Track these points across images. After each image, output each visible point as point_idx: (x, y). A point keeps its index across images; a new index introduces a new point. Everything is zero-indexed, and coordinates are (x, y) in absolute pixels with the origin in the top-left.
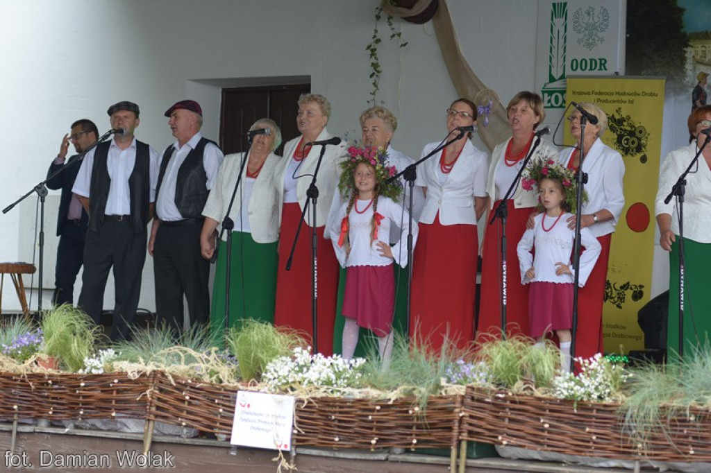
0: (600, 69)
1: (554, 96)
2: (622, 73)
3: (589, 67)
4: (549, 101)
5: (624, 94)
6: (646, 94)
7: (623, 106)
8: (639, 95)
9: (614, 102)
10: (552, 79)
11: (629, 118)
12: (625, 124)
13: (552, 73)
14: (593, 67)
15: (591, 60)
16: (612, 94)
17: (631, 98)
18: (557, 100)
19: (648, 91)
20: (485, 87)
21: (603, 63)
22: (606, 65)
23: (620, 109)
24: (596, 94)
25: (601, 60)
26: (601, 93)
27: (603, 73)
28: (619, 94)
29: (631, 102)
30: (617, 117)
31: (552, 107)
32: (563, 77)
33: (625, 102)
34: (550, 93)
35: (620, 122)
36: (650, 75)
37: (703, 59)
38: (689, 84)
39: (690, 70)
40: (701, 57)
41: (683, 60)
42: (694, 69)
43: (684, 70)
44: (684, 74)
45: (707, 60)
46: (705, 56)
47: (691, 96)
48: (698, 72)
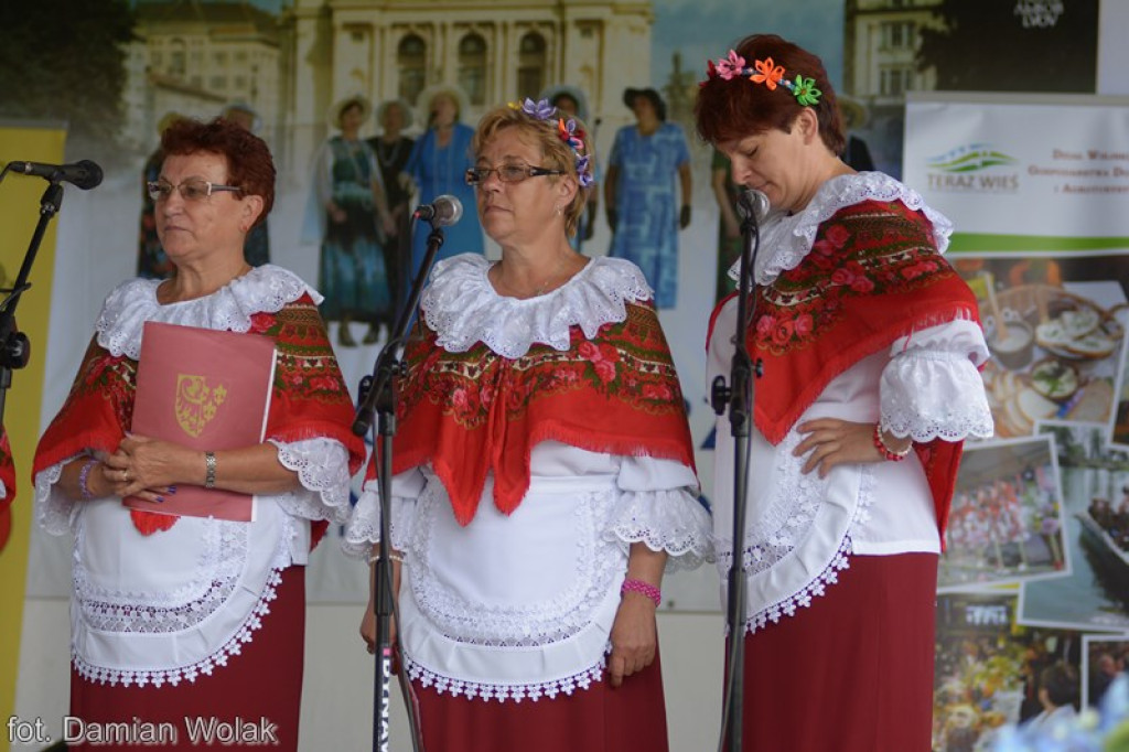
37: (176, 76)
38: (135, 147)
39: (139, 106)
40: (171, 70)
41: (115, 77)
42: (150, 104)
43: (120, 106)
44: (118, 117)
45: (187, 79)
46: (182, 71)
47: (139, 178)
48: (161, 112)
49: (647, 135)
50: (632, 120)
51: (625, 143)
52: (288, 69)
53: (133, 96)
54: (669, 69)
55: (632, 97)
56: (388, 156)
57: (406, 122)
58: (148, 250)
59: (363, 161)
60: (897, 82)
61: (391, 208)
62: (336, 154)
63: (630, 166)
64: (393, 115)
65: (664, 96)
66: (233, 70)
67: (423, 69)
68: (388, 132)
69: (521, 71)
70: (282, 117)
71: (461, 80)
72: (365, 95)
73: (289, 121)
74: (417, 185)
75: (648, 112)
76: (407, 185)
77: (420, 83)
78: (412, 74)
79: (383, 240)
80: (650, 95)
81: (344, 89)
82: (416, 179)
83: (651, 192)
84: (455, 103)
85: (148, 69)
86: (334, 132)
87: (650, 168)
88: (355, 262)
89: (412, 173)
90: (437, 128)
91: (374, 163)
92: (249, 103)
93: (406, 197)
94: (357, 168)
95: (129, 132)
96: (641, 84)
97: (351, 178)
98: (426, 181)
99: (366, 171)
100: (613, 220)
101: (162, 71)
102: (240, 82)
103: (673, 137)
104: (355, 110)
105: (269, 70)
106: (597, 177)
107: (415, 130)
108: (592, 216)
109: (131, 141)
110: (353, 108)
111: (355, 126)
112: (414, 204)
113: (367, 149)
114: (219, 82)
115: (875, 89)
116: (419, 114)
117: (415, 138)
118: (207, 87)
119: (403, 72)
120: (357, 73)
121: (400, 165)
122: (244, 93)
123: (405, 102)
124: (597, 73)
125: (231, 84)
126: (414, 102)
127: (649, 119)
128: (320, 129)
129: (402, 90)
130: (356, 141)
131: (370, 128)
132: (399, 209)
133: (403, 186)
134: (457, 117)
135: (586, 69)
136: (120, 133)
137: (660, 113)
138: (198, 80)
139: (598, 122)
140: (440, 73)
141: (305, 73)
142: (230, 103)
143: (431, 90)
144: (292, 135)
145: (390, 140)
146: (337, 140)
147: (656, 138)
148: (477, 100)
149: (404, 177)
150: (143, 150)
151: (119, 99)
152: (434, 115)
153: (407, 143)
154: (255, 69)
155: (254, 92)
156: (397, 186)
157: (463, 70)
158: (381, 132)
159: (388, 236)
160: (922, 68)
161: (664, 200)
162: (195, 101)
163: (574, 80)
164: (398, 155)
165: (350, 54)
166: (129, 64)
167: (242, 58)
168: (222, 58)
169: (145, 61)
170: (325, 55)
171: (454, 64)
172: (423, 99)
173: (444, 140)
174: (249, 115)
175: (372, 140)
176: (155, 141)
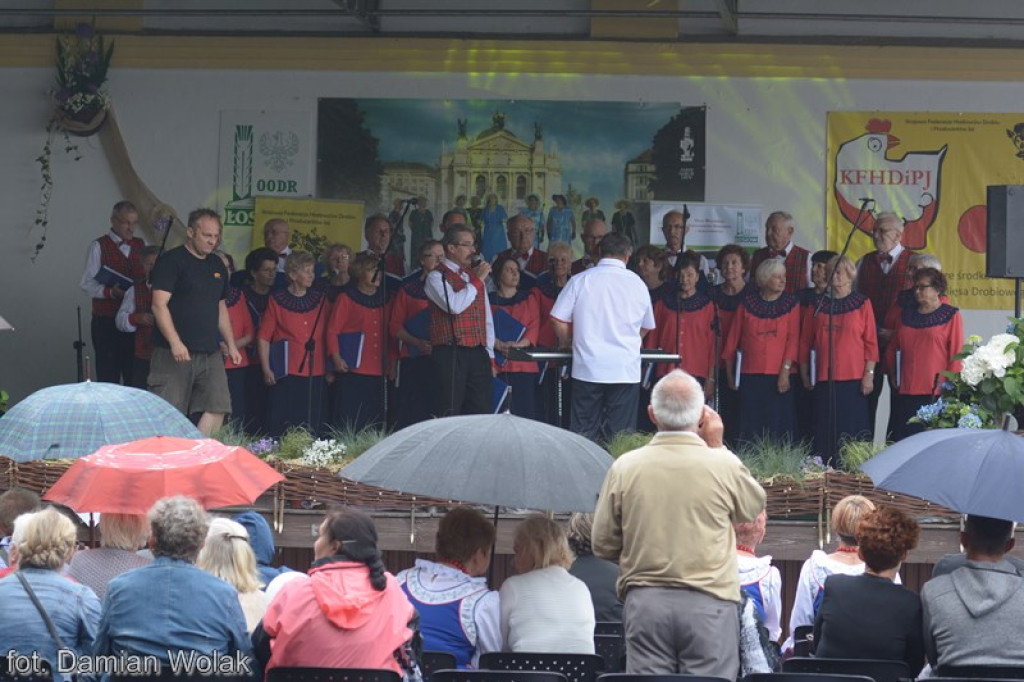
0: (290, 191)
1: (238, 214)
2: (314, 194)
3: (277, 188)
4: (233, 219)
5: (320, 215)
6: (343, 216)
7: (317, 226)
8: (336, 217)
9: (309, 222)
10: (236, 198)
11: (325, 238)
12: (321, 243)
13: (237, 192)
14: (282, 188)
15: (280, 182)
16: (306, 215)
17: (327, 219)
18: (242, 218)
19: (345, 214)
20: (159, 202)
21: (292, 186)
22: (296, 187)
23: (315, 229)
24: (289, 214)
25: (290, 182)
26: (293, 214)
27: (292, 194)
28: (314, 215)
29: (328, 223)
30: (312, 236)
31: (237, 224)
32: (248, 196)
33: (320, 223)
34: (235, 211)
35: (316, 241)
36: (343, 199)
37: (399, 186)
39: (386, 196)
40: (397, 185)
41: (378, 186)
42: (390, 196)
43: (380, 196)
44: (379, 199)
45: (403, 187)
46: (401, 184)
48: (394, 198)
49: (560, 210)
50: (555, 205)
51: (553, 211)
52: (438, 185)
53: (384, 193)
54: (567, 189)
55: (555, 197)
56: (473, 214)
57: (479, 203)
60: (641, 194)
61: (475, 231)
63: (555, 220)
64: (475, 201)
65: (566, 198)
66: (419, 185)
67: (484, 186)
68: (473, 207)
69: (518, 188)
70: (437, 200)
72: (465, 195)
73: (439, 201)
75: (561, 202)
76: (480, 224)
78: (481, 188)
80: (561, 197)
81: (457, 192)
82: (483, 222)
83: (562, 228)
84: (496, 198)
85: (389, 184)
87: (562, 220)
91: (468, 216)
92: (425, 196)
93: (480, 227)
95: (383, 204)
96: (558, 193)
98: (486, 223)
100: (549, 237)
101: (394, 185)
102: (422, 189)
103: (568, 210)
105: (432, 185)
106: (545, 222)
108: (543, 235)
110: (461, 199)
111: (462, 204)
113: (466, 212)
114: (415, 189)
115: (634, 197)
116: (483, 201)
117: (482, 209)
118: (410, 191)
119: (478, 187)
120: (462, 187)
121: (478, 217)
122: (423, 193)
123: (479, 197)
124: (543, 189)
125: (418, 189)
126: (481, 197)
127: (561, 205)
129: (478, 193)
130: (462, 209)
131: (468, 205)
132: (477, 232)
134: (497, 202)
135: (540, 188)
136: (380, 204)
137: (565, 203)
138: (406, 188)
139: (544, 205)
140: (491, 188)
141: (444, 187)
142: (418, 194)
143: (487, 193)
145: (474, 209)
147: (563, 211)
148: (504, 197)
149: (479, 221)
151: (379, 194)
152: (489, 202)
153: (480, 210)
154: (427, 185)
155: (427, 193)
156: (477, 224)
157: (498, 187)
158: (471, 206)
160: (649, 191)
161: (567, 230)
163: (536, 191)
164: (477, 214)
165: (459, 180)
166: (383, 182)
167: (422, 181)
168: (415, 181)
169: (389, 181)
170: (451, 181)
171: (495, 185)
172: (485, 196)
173: (493, 209)
174: (426, 200)
175: (468, 209)
176: (393, 207)
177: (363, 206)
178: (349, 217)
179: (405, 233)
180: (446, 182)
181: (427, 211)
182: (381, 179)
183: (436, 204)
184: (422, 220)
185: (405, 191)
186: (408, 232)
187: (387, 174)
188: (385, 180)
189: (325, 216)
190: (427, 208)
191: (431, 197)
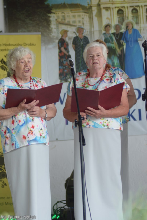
6: (26, 45)
8: (21, 45)
9: (2, 50)
19: (28, 43)
28: (5, 45)
36: (24, 32)
37: (63, 21)
38: (55, 37)
39: (55, 28)
40: (62, 20)
41: (48, 22)
42: (57, 28)
43: (50, 28)
44: (50, 31)
45: (66, 22)
46: (65, 20)
47: (57, 45)
48: (60, 30)
52: (91, 18)
53: (53, 26)
56: (117, 37)
57: (121, 29)
58: (61, 61)
59: (111, 38)
61: (119, 48)
62: (105, 37)
64: (117, 27)
66: (77, 19)
67: (124, 17)
68: (117, 31)
69: (146, 16)
70: (91, 29)
71: (133, 19)
72: (110, 23)
73: (92, 30)
74: (125, 43)
76: (123, 43)
77: (123, 20)
78: (121, 18)
79: (118, 55)
81: (105, 22)
82: (125, 41)
84: (132, 24)
85: (56, 20)
86: (103, 32)
88: (112, 61)
89: (123, 40)
90: (128, 30)
91: (114, 38)
92: (82, 26)
93: (123, 46)
94: (110, 40)
95: (53, 34)
97: (109, 42)
98: (127, 42)
99: (112, 40)
101: (60, 20)
102: (79, 22)
104: (108, 27)
105: (86, 18)
107: (123, 30)
109: (54, 36)
110: (107, 26)
111: (109, 30)
112: (125, 47)
113: (112, 35)
114: (74, 22)
117: (123, 32)
118: (71, 23)
119: (119, 18)
120: (108, 18)
121: (120, 39)
122: (81, 24)
123: (120, 24)
125: (77, 22)
126: (122, 24)
128: (100, 31)
129: (119, 22)
130: (109, 34)
131: (112, 31)
132: (121, 48)
133: (122, 43)
134: (133, 27)
136: (51, 35)
138: (69, 22)
140: (128, 17)
141: (95, 19)
142: (78, 27)
143: (126, 21)
144: (93, 33)
145: (117, 33)
146: (104, 34)
148: (137, 23)
149: (121, 41)
150: (57, 38)
151: (50, 27)
152: (127, 27)
153: (122, 34)
154: (83, 19)
155: (83, 24)
156: (120, 43)
157: (133, 17)
158: (115, 31)
159: (119, 54)
162: (69, 26)
164: (120, 37)
165: (105, 14)
166: (51, 19)
167: (79, 16)
168: (74, 16)
169: (56, 18)
170: (99, 15)
171: (130, 15)
172: (124, 24)
173: (130, 32)
174: (83, 29)
175: (114, 34)
176: (60, 36)
177: (40, 36)
178: (30, 45)
179: (70, 53)
180: (96, 16)
181: (84, 36)
182: (49, 17)
183: (91, 32)
184: (82, 43)
185: (68, 24)
186: (72, 53)
187: (54, 13)
188: (53, 17)
189: (14, 45)
190: (84, 34)
191: (87, 27)
